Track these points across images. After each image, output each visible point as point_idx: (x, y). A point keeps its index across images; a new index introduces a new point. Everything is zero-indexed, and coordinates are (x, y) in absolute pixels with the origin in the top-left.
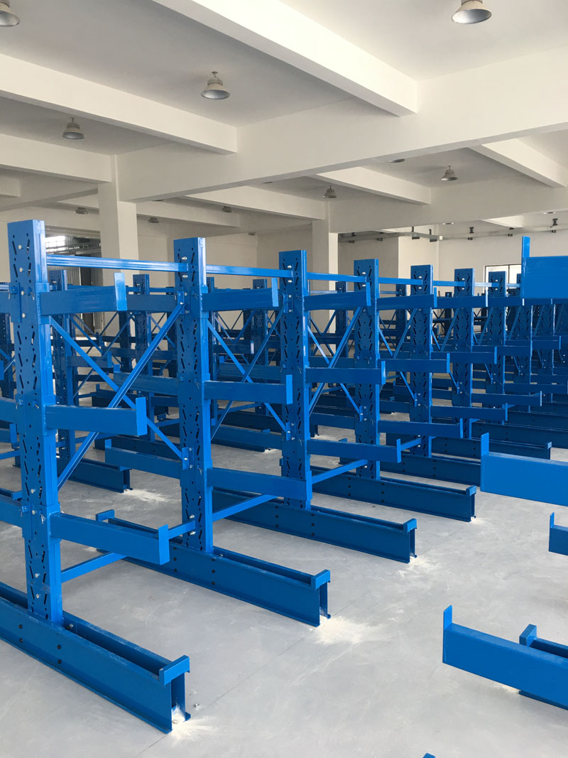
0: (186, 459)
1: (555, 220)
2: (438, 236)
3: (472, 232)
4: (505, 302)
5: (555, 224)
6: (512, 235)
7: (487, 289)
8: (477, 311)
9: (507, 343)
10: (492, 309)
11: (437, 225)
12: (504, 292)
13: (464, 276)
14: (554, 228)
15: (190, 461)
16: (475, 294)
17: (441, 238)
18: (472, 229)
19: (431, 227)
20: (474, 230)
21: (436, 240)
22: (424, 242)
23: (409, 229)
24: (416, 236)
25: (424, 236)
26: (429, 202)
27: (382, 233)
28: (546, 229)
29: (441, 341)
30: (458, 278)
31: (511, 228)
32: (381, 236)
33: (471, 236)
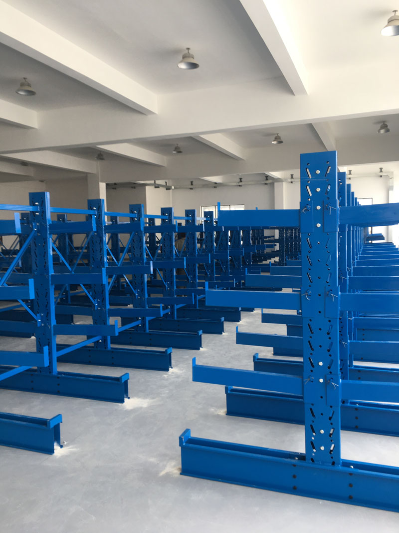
0: (39, 320)
1: (241, 179)
2: (171, 187)
3: (192, 184)
4: (214, 229)
5: (241, 181)
6: (216, 187)
7: (203, 221)
8: (198, 234)
9: (216, 252)
10: (207, 233)
11: (170, 180)
12: (213, 223)
13: (190, 214)
14: (240, 184)
15: (42, 322)
16: (197, 224)
17: (173, 187)
18: (192, 182)
19: (167, 181)
20: (193, 183)
21: (169, 189)
22: (162, 190)
23: (152, 182)
24: (157, 186)
25: (162, 186)
26: (165, 165)
27: (134, 183)
28: (235, 184)
29: (179, 252)
30: (187, 215)
31: (216, 183)
32: (134, 185)
33: (192, 187)
